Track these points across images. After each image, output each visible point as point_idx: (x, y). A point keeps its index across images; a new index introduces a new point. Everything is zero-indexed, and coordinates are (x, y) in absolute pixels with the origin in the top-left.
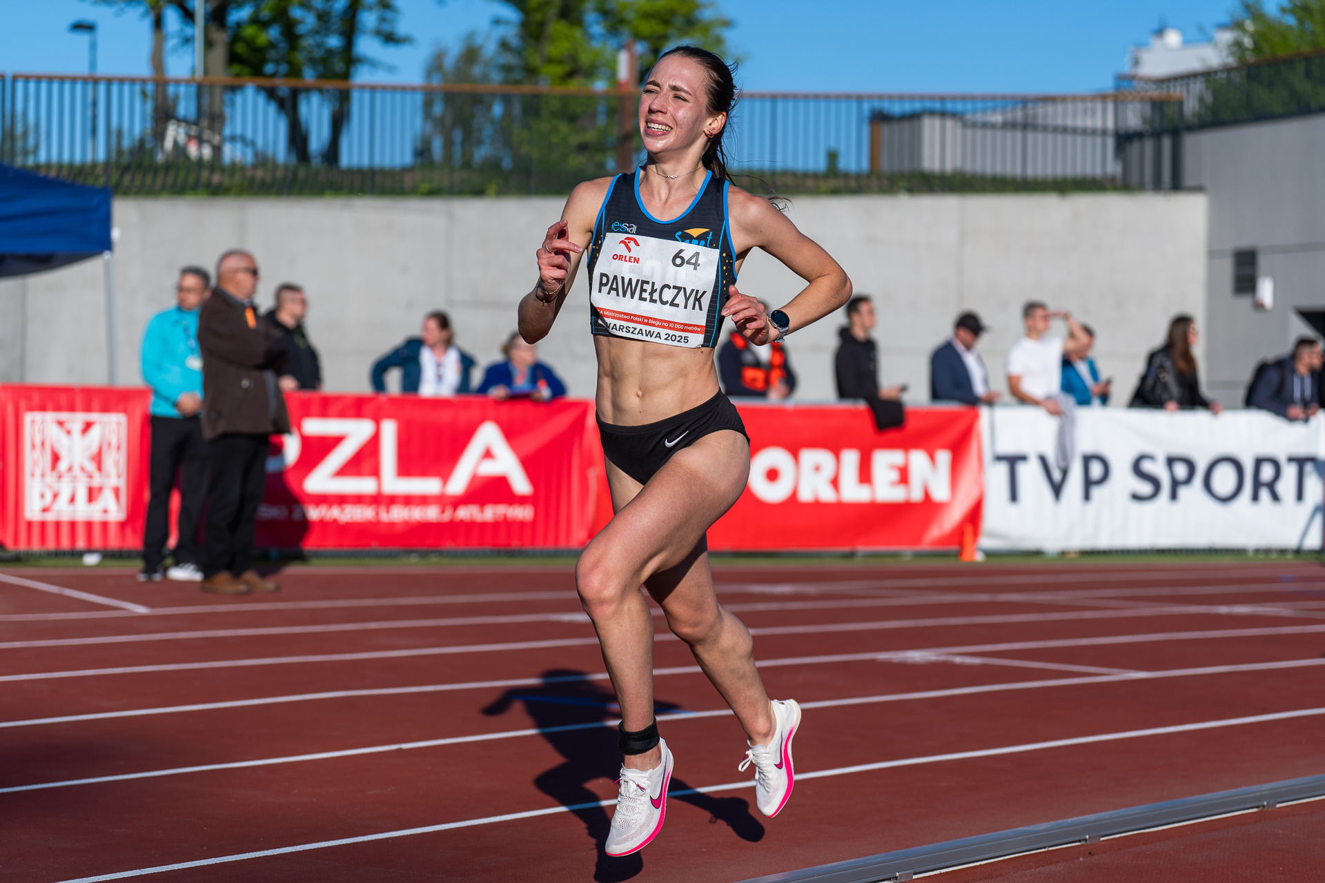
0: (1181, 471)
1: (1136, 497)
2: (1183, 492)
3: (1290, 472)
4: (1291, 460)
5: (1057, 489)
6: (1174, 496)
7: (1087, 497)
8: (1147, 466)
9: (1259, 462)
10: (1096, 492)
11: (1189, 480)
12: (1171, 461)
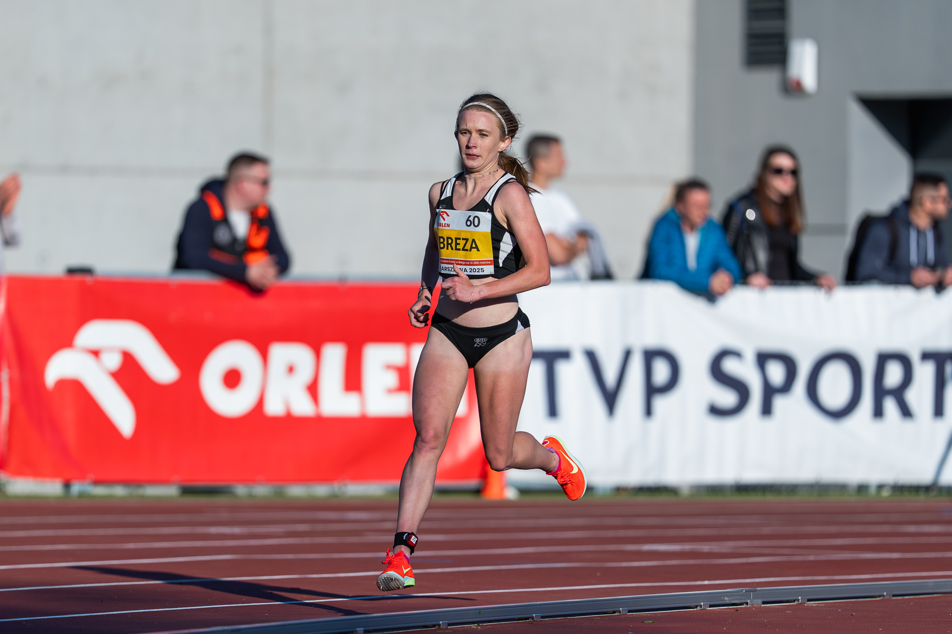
0: (776, 373)
1: (716, 411)
2: (780, 403)
3: (925, 373)
4: (926, 356)
5: (611, 398)
6: (767, 409)
7: (649, 411)
8: (730, 366)
9: (883, 359)
10: (660, 403)
11: (787, 387)
12: (763, 359)
